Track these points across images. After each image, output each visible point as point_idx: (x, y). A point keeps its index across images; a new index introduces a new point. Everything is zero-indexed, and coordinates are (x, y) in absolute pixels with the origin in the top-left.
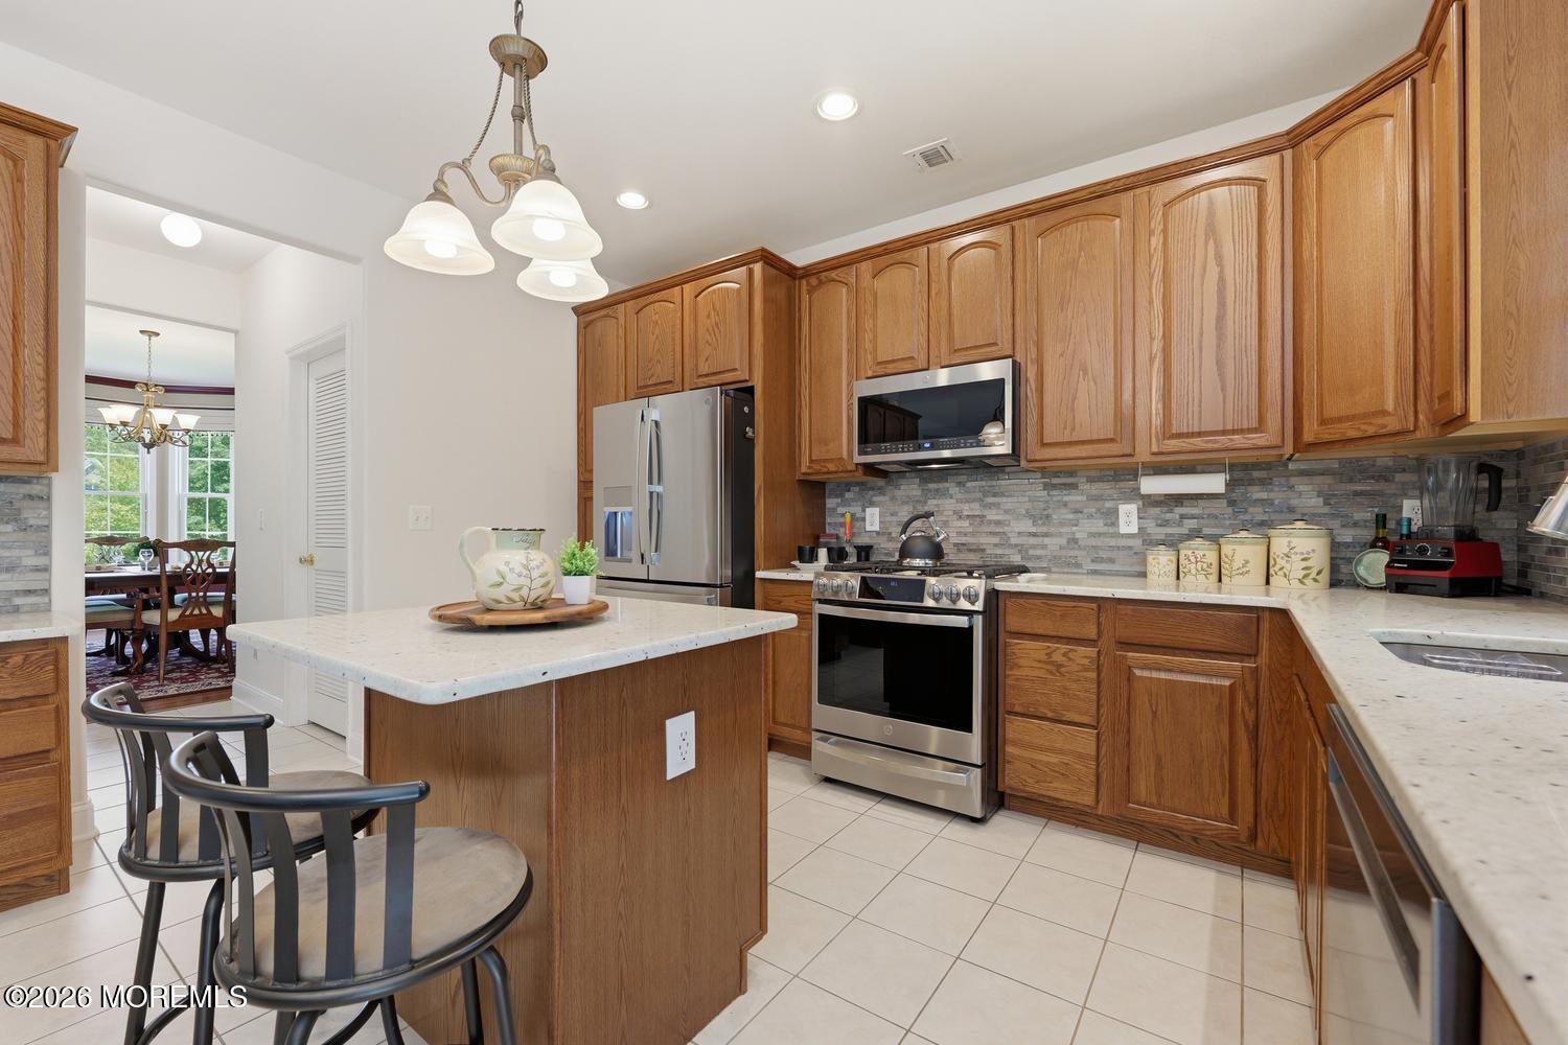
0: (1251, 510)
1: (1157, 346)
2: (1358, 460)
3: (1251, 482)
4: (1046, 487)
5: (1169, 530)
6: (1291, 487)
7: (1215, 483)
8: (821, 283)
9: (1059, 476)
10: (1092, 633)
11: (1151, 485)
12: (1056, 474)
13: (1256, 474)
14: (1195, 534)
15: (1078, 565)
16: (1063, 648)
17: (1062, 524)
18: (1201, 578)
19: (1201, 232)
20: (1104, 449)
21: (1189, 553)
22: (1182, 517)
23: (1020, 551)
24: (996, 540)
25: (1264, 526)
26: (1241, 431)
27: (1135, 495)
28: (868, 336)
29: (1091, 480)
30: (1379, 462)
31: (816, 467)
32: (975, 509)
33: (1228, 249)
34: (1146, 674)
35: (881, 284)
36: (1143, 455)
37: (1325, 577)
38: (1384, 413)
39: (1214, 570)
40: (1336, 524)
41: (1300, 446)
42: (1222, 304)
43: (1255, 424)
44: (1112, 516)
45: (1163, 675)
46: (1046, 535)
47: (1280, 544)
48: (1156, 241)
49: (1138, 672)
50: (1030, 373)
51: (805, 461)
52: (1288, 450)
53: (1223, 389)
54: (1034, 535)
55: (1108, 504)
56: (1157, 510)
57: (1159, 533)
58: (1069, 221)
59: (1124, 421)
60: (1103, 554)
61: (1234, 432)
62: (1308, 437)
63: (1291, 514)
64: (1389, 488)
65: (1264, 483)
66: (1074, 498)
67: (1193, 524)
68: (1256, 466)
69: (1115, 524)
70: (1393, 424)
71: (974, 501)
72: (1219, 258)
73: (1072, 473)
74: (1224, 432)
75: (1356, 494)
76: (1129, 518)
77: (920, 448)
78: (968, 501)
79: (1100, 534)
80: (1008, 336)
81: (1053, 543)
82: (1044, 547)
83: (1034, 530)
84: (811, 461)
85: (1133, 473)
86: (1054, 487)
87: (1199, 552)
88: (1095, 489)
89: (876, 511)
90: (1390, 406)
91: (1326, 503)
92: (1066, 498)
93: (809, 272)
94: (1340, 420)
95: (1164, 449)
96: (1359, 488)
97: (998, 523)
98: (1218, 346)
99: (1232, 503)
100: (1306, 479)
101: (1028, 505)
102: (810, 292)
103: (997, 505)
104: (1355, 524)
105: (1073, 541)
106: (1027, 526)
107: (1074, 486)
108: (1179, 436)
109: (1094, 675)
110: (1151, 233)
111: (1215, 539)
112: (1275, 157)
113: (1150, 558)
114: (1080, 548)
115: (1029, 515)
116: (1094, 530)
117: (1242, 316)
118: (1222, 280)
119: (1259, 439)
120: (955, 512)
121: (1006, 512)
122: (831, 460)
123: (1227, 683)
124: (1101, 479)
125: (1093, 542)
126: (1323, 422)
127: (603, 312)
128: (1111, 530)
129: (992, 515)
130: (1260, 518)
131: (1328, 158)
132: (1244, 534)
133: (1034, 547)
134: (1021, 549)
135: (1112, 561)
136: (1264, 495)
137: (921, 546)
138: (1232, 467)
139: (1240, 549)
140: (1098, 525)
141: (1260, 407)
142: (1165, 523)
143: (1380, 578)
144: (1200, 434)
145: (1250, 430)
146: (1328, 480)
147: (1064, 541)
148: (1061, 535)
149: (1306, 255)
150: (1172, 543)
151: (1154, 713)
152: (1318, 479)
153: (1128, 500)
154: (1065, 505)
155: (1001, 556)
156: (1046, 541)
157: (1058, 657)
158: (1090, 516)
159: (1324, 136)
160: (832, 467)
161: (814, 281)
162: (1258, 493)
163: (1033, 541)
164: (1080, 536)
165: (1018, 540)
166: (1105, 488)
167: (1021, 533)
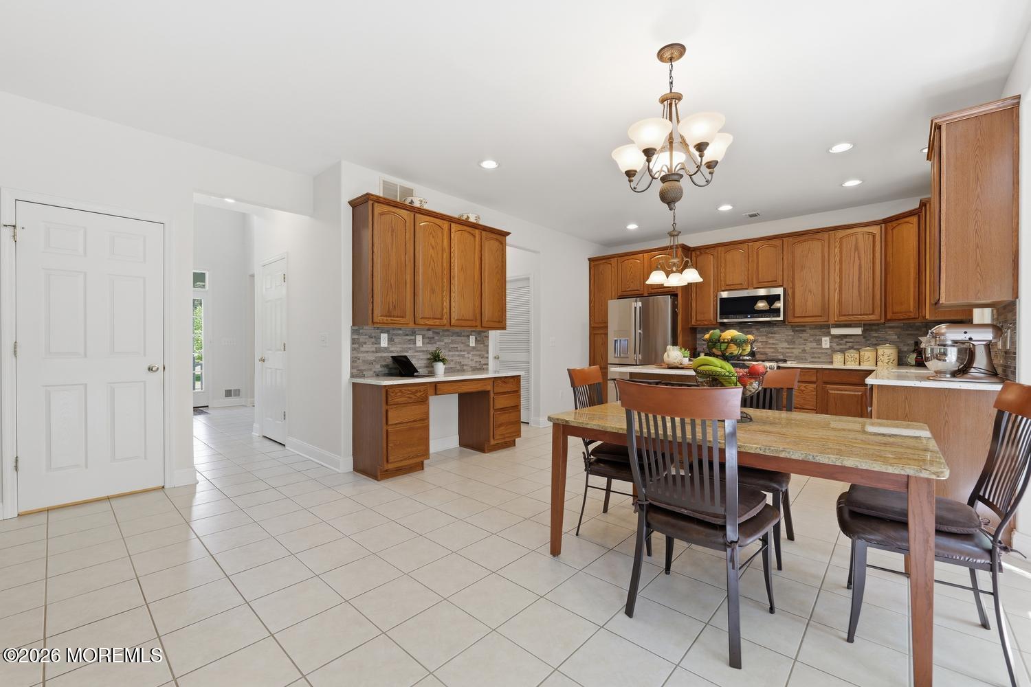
0: (872, 340)
1: (837, 285)
2: (910, 323)
3: (872, 330)
4: (793, 331)
5: (841, 347)
6: (886, 333)
7: (858, 331)
8: (701, 253)
9: (799, 328)
10: (814, 379)
11: (834, 331)
12: (798, 326)
13: (874, 328)
14: (851, 348)
15: (806, 359)
16: (804, 385)
17: (800, 344)
18: (853, 363)
19: (853, 247)
20: (819, 319)
21: (849, 354)
22: (846, 342)
23: (782, 354)
24: (772, 350)
25: (875, 345)
26: (867, 315)
27: (828, 334)
28: (722, 275)
29: (811, 329)
30: (917, 324)
31: (699, 323)
32: (764, 339)
33: (863, 256)
34: (833, 392)
35: (729, 256)
36: (831, 322)
37: (896, 362)
38: (911, 312)
39: (858, 360)
40: (901, 345)
41: (887, 320)
42: (860, 273)
43: (871, 312)
44: (819, 342)
45: (839, 392)
46: (793, 348)
47: (880, 351)
48: (837, 250)
49: (830, 392)
50: (790, 292)
51: (694, 320)
52: (883, 321)
53: (861, 300)
54: (788, 348)
55: (817, 337)
56: (837, 340)
57: (838, 347)
58: (805, 241)
59: (825, 308)
60: (816, 355)
61: (864, 315)
62: (888, 317)
63: (886, 341)
65: (876, 331)
66: (804, 335)
67: (850, 344)
68: (874, 325)
69: (821, 344)
70: (912, 315)
71: (763, 336)
72: (859, 258)
73: (804, 326)
74: (861, 315)
75: (908, 335)
76: (826, 342)
77: (747, 317)
78: (760, 336)
79: (815, 348)
80: (781, 278)
81: (796, 352)
82: (792, 353)
83: (788, 346)
84: (696, 320)
85: (828, 327)
86: (797, 330)
87: (852, 354)
88: (812, 332)
90: (912, 310)
91: (898, 338)
92: (801, 335)
93: (695, 249)
94: (897, 313)
95: (840, 320)
96: (909, 332)
97: (773, 344)
98: (859, 286)
99: (864, 337)
100: (891, 329)
101: (785, 337)
102: (697, 257)
103: (773, 337)
104: (908, 345)
105: (804, 351)
106: (786, 345)
107: (804, 331)
108: (845, 315)
109: (815, 393)
110: (835, 247)
111: (858, 350)
112: (879, 227)
113: (834, 356)
114: (807, 353)
115: (786, 341)
116: (812, 346)
117: (866, 276)
118: (860, 265)
119: (872, 317)
121: (777, 340)
122: (706, 320)
123: (860, 393)
124: (815, 328)
125: (812, 351)
126: (893, 313)
127: (604, 261)
128: (819, 346)
129: (771, 341)
130: (874, 343)
131: (895, 231)
132: (868, 348)
133: (788, 353)
134: (783, 353)
135: (819, 358)
136: (876, 335)
138: (864, 325)
139: (866, 353)
140: (814, 345)
141: (873, 307)
142: (841, 344)
143: (913, 363)
144: (852, 315)
145: (870, 314)
146: (899, 330)
147: (800, 351)
148: (799, 348)
149: (888, 259)
150: (843, 351)
151: (836, 404)
152: (896, 330)
153: (826, 336)
154: (801, 337)
155: (775, 356)
156: (794, 350)
157: (802, 388)
158: (811, 342)
159: (894, 224)
160: (706, 323)
161: (698, 253)
162: (875, 334)
163: (788, 350)
164: (807, 348)
165: (782, 350)
166: (817, 332)
167: (783, 348)
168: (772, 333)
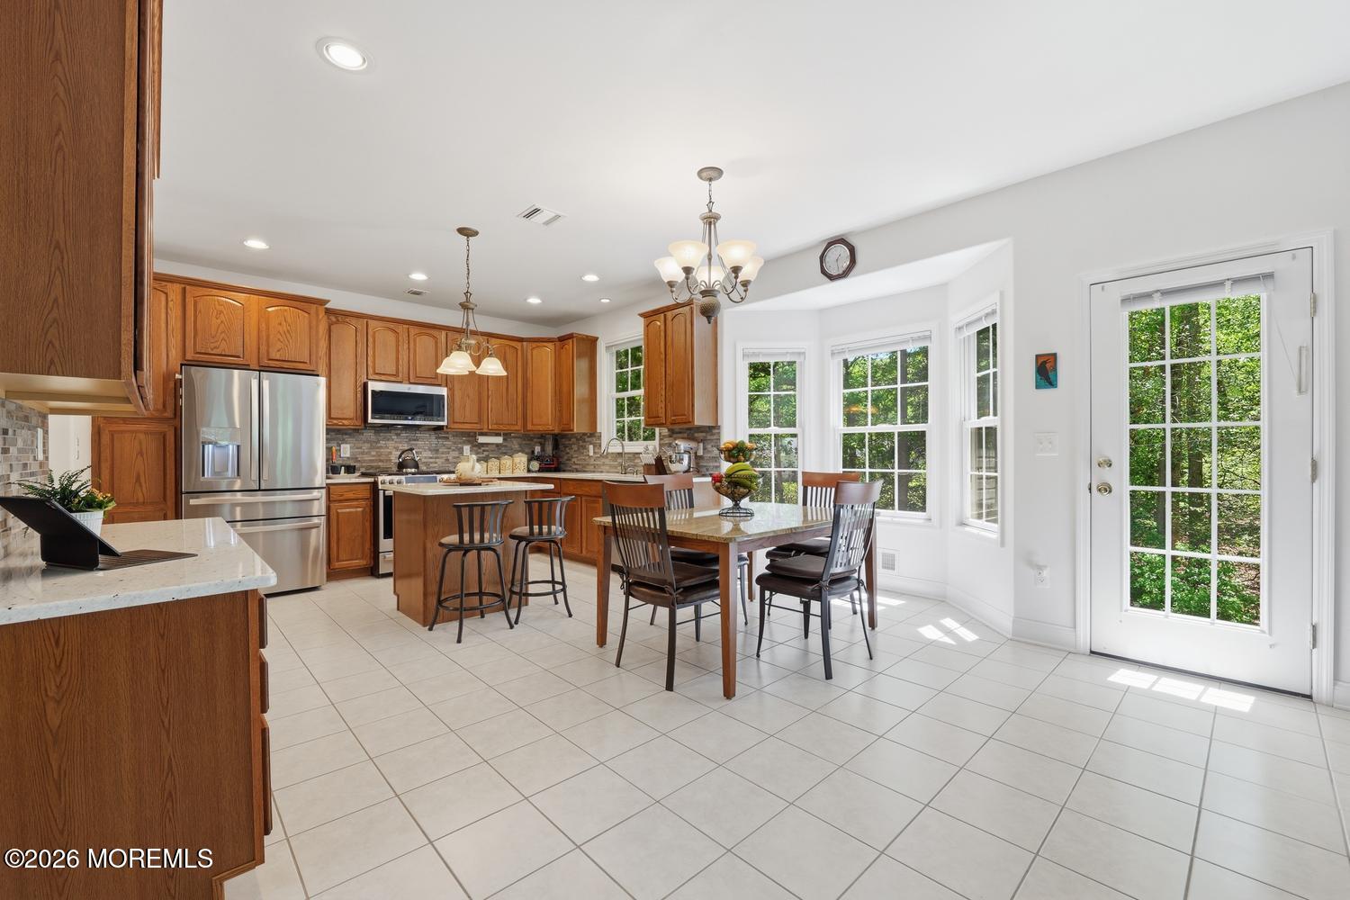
3: (509, 440)
7: (499, 440)
8: (338, 321)
11: (481, 439)
13: (511, 437)
17: (443, 453)
22: (484, 451)
27: (468, 442)
29: (453, 436)
31: (335, 422)
32: (404, 446)
35: (378, 335)
36: (486, 429)
37: (526, 469)
38: (549, 425)
41: (525, 430)
42: (507, 384)
44: (460, 451)
46: (436, 458)
52: (522, 431)
53: (508, 410)
54: (431, 458)
55: (459, 446)
56: (476, 448)
59: (481, 415)
62: (529, 428)
64: (533, 443)
66: (447, 443)
67: (487, 453)
69: (462, 453)
70: (551, 428)
71: (404, 442)
74: (508, 424)
76: (466, 451)
77: (407, 419)
78: (401, 443)
79: (456, 458)
81: (440, 461)
82: (436, 463)
83: (431, 456)
84: (330, 418)
85: (476, 435)
86: (440, 438)
88: (454, 440)
89: (348, 446)
92: (445, 443)
94: (537, 425)
95: (493, 428)
99: (504, 447)
101: (428, 445)
102: (330, 324)
103: (417, 445)
105: (447, 460)
106: (429, 454)
107: (447, 438)
108: (496, 424)
114: (450, 463)
115: (429, 450)
116: (454, 456)
119: (516, 428)
120: (395, 448)
121: (420, 448)
122: (345, 419)
124: (457, 436)
126: (533, 424)
128: (460, 456)
133: (431, 463)
137: (411, 463)
138: (505, 435)
140: (456, 454)
142: (479, 453)
144: (502, 424)
147: (443, 460)
148: (442, 458)
153: (467, 444)
154: (444, 445)
156: (437, 460)
158: (454, 450)
160: (346, 423)
163: (431, 460)
164: (450, 458)
165: (425, 460)
166: (458, 440)
167: (425, 458)
168: (415, 440)
